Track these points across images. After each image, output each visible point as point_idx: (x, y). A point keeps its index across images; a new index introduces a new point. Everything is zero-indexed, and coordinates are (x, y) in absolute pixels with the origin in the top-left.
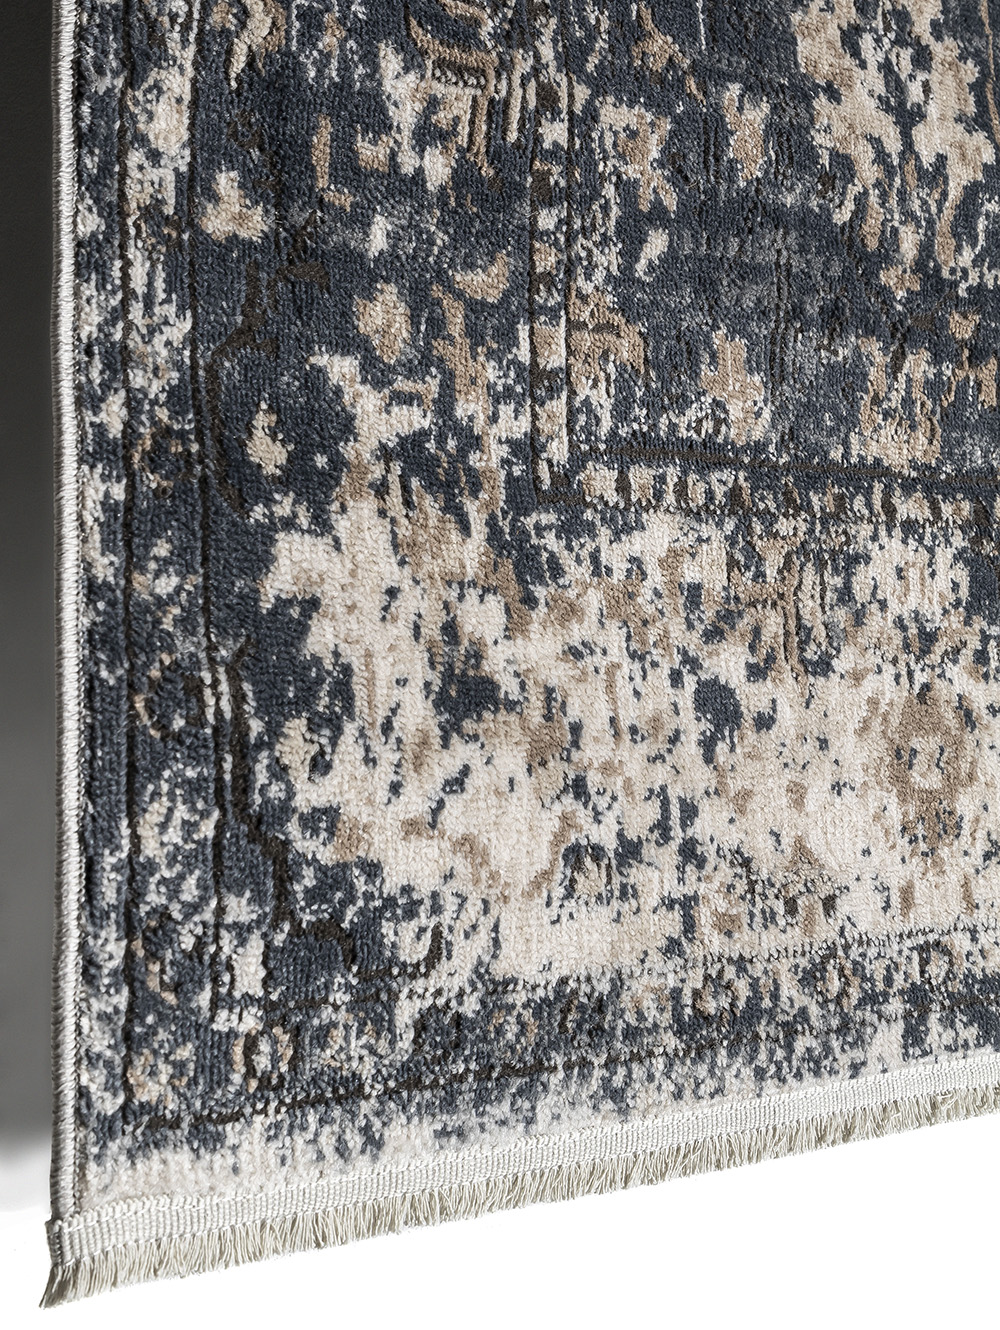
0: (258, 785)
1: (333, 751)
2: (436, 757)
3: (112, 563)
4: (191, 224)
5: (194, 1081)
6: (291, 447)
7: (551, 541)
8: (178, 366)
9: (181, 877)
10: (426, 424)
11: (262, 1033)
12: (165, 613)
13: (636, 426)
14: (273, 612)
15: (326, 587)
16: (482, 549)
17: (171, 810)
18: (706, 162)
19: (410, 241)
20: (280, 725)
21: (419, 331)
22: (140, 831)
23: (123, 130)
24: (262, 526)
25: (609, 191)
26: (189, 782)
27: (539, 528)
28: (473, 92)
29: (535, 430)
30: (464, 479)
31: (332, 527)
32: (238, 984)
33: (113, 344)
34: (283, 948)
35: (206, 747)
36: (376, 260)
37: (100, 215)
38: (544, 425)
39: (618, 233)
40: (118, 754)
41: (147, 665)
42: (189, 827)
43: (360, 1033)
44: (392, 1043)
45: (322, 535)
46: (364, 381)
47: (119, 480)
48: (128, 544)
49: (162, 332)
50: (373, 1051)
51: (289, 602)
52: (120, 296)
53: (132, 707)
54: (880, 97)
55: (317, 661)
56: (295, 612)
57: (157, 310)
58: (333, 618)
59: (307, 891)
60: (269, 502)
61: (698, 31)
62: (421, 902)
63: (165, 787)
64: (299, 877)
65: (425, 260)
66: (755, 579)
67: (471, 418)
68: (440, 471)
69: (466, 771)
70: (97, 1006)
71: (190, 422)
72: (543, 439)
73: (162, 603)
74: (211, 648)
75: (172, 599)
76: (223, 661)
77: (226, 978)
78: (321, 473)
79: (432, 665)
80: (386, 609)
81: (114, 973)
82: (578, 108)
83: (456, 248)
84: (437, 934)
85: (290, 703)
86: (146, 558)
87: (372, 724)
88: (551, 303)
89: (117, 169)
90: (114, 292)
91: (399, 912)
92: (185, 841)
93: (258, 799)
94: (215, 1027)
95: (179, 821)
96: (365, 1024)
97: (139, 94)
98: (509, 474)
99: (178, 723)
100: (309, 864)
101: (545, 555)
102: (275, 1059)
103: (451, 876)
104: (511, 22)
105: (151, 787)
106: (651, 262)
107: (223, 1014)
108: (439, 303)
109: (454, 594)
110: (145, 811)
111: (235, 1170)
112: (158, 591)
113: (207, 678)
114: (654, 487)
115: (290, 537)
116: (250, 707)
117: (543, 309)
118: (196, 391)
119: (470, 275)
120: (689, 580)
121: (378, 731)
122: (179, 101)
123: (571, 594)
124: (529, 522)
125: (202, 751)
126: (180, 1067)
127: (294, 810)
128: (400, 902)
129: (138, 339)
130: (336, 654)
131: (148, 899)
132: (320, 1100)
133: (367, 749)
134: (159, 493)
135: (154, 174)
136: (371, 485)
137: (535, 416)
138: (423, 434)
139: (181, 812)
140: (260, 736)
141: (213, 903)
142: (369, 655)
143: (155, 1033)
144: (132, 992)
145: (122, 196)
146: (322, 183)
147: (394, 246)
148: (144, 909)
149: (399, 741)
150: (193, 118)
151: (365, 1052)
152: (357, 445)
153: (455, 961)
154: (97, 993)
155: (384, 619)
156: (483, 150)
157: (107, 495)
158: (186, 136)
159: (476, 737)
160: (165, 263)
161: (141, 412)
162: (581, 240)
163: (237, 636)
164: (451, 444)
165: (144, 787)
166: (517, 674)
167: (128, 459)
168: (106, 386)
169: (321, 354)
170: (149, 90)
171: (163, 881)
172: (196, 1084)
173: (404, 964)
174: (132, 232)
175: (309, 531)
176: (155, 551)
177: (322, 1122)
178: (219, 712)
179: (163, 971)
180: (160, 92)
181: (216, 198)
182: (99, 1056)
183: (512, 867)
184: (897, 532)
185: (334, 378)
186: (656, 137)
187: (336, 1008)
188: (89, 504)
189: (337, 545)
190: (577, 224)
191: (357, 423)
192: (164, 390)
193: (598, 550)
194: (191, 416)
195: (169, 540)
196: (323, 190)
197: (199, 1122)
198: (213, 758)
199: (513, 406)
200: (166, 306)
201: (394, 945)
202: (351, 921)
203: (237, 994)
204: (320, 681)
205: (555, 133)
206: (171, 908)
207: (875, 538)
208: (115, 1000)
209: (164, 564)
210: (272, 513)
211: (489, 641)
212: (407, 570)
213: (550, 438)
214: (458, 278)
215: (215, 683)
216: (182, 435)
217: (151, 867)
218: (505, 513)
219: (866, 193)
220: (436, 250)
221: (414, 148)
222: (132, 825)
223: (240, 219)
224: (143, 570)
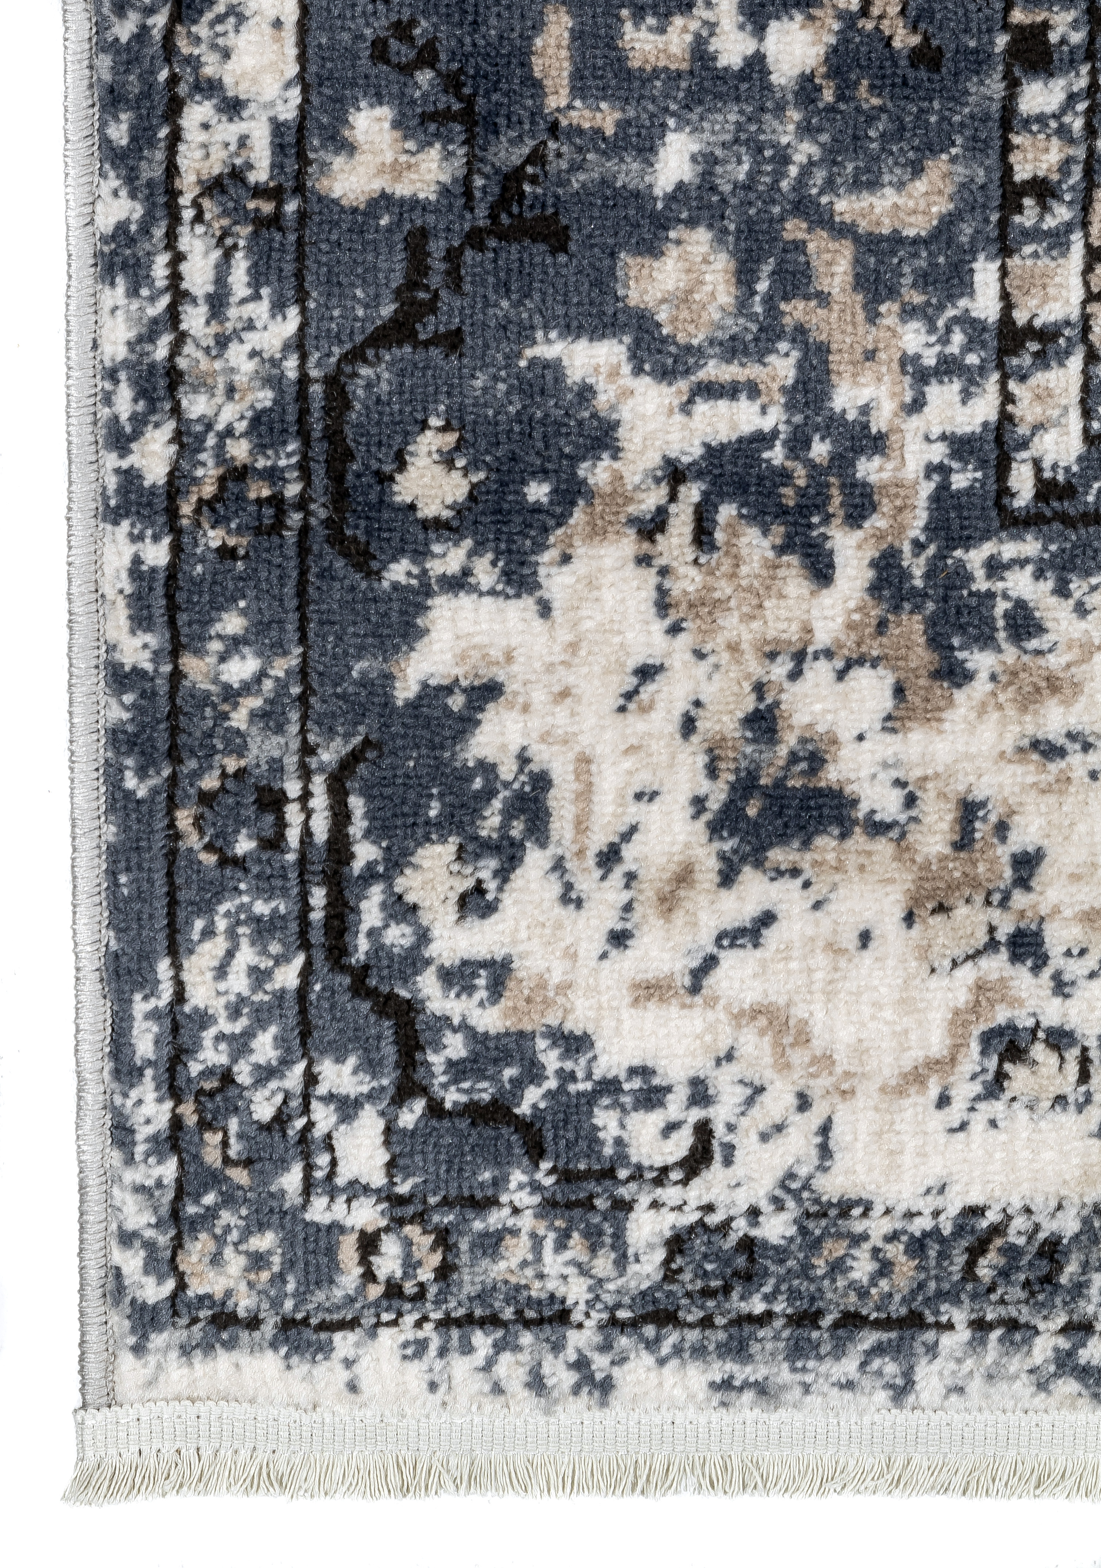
0: (364, 927)
1: (500, 889)
2: (703, 900)
3: (145, 646)
4: (300, 189)
5: (280, 1278)
6: (479, 476)
7: (1021, 584)
8: (274, 381)
9: (248, 1034)
10: (767, 424)
11: (387, 1229)
12: (236, 706)
14: (414, 705)
15: (515, 668)
16: (852, 604)
17: (230, 954)
19: (739, 162)
20: (407, 853)
21: (754, 293)
22: (185, 976)
23: (174, 80)
24: (408, 588)
26: (258, 920)
27: (995, 568)
29: (1006, 419)
30: (837, 500)
31: (539, 586)
32: (340, 1169)
33: (152, 366)
34: (413, 1133)
35: (285, 877)
36: (671, 198)
37: (133, 196)
38: (1026, 411)
40: (151, 882)
41: (197, 774)
42: (259, 976)
43: (561, 1245)
44: (621, 1262)
45: (518, 596)
46: (638, 371)
47: (156, 538)
48: (172, 623)
49: (241, 341)
50: (583, 1270)
51: (448, 690)
52: (165, 301)
53: (172, 825)
55: (487, 768)
56: (456, 702)
57: (233, 312)
58: (526, 708)
59: (451, 1064)
60: (421, 554)
62: (668, 1089)
63: (221, 924)
64: (438, 1047)
65: (774, 186)
67: (865, 410)
68: (788, 491)
69: (767, 919)
70: (131, 1176)
71: (289, 455)
72: (1023, 430)
73: (231, 695)
74: (307, 750)
75: (248, 688)
76: (321, 769)
77: (323, 1160)
78: (537, 509)
79: (712, 772)
80: (629, 696)
81: (154, 1139)
83: (835, 163)
84: (703, 1130)
85: (428, 823)
86: (204, 638)
87: (580, 853)
88: (1050, 223)
89: (163, 132)
90: (152, 299)
91: (627, 1100)
92: (254, 991)
93: (363, 945)
94: (308, 1217)
95: (244, 967)
96: (569, 1237)
97: (202, 30)
98: (944, 487)
99: (244, 845)
100: (455, 1030)
101: (1002, 607)
102: (410, 1265)
103: (729, 1057)
105: (199, 924)
107: (319, 1203)
108: (799, 246)
109: (780, 669)
110: (191, 952)
111: (353, 1387)
112: (224, 678)
113: (293, 788)
115: (454, 602)
116: (357, 827)
117: (1033, 235)
118: (304, 413)
119: (866, 200)
121: (591, 861)
122: (277, 24)
123: (1054, 661)
124: (975, 558)
125: (279, 883)
126: (258, 1261)
127: (428, 962)
128: (626, 1087)
129: (199, 355)
130: (523, 759)
131: (201, 1056)
132: (492, 1321)
133: (569, 887)
134: (226, 553)
135: (229, 131)
136: (632, 521)
137: (1007, 398)
138: (764, 439)
139: (246, 955)
140: (370, 866)
141: (300, 1068)
142: (584, 761)
143: (216, 1217)
144: (181, 1163)
145: (172, 170)
146: (553, 102)
147: (707, 175)
148: (195, 1068)
149: (631, 877)
150: (302, 44)
151: (571, 1270)
152: (617, 465)
153: (738, 1170)
154: (130, 1160)
155: (622, 709)
156: (894, 9)
157: (137, 561)
158: (292, 70)
159: (795, 872)
160: (249, 249)
161: (200, 450)
163: (347, 736)
164: (820, 450)
165: (189, 923)
166: (899, 783)
167: (173, 513)
168: (140, 422)
169: (548, 341)
170: (220, 19)
171: (220, 1037)
172: (284, 1282)
173: (639, 1168)
174: (188, 214)
175: (492, 592)
176: (218, 628)
177: (499, 1347)
178: (307, 833)
179: (225, 1144)
180: (241, 19)
181: (349, 148)
182: (135, 1234)
183: (860, 1050)
185: (575, 374)
187: (516, 1211)
188: (108, 570)
189: (545, 609)
191: (621, 433)
192: (242, 417)
194: (290, 448)
195: (244, 612)
196: (558, 110)
197: (287, 1324)
198: (295, 891)
199: (957, 386)
200: (251, 306)
201: (619, 1142)
202: (534, 1106)
203: (340, 1181)
204: (489, 793)
206: (236, 1069)
208: (157, 1171)
209: (234, 644)
210: (425, 572)
211: (846, 735)
212: (684, 640)
213: (1039, 427)
214: (841, 206)
215: (306, 796)
216: (273, 475)
217: (204, 1019)
218: (918, 546)
220: (793, 171)
221: (742, 27)
222: (177, 967)
223: (397, 171)
224: (199, 653)
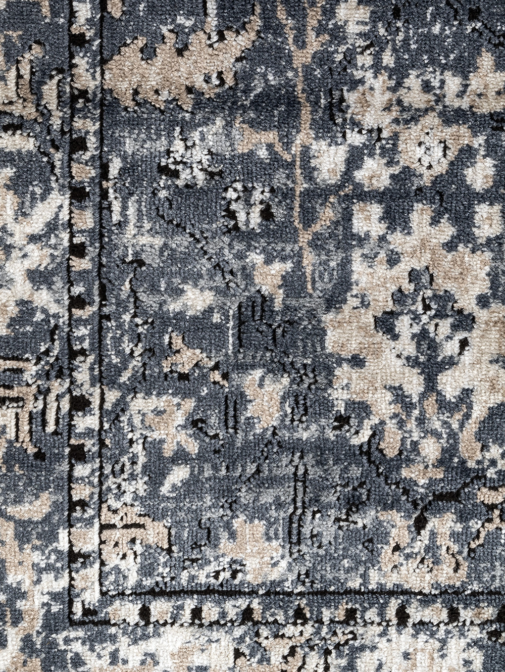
7: (77, 647)
13: (159, 579)
16: (14, 655)
18: (226, 421)
25: (138, 448)
27: (67, 641)
28: (14, 410)
29: (71, 586)
30: (9, 616)
38: (79, 584)
39: (144, 472)
54: (408, 358)
61: (226, 341)
66: (260, 662)
67: (19, 583)
72: (78, 590)
82: (108, 406)
83: (7, 494)
88: (86, 516)
98: (48, 611)
101: (70, 655)
104: (52, 365)
106: (174, 486)
114: (172, 613)
117: (80, 520)
119: (18, 507)
120: (197, 665)
124: (60, 637)
137: (72, 579)
156: (27, 439)
162: (111, 479)
164: (2, 598)
184: (410, 630)
186: (180, 412)
190: (107, 470)
193: (117, 650)
199: (53, 575)
205: (87, 422)
207: (383, 634)
213: (84, 589)
214: (9, 510)
218: (39, 633)
219: (383, 423)
